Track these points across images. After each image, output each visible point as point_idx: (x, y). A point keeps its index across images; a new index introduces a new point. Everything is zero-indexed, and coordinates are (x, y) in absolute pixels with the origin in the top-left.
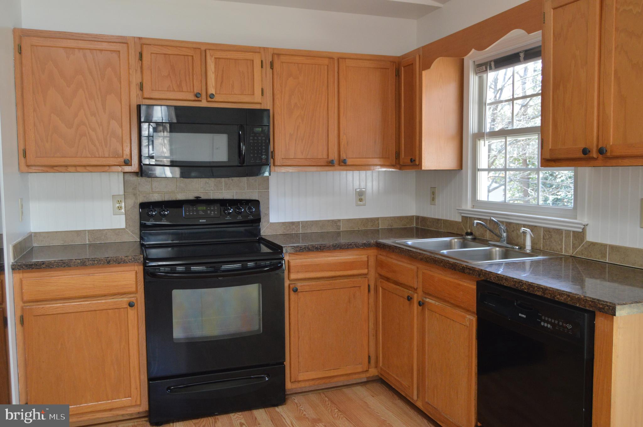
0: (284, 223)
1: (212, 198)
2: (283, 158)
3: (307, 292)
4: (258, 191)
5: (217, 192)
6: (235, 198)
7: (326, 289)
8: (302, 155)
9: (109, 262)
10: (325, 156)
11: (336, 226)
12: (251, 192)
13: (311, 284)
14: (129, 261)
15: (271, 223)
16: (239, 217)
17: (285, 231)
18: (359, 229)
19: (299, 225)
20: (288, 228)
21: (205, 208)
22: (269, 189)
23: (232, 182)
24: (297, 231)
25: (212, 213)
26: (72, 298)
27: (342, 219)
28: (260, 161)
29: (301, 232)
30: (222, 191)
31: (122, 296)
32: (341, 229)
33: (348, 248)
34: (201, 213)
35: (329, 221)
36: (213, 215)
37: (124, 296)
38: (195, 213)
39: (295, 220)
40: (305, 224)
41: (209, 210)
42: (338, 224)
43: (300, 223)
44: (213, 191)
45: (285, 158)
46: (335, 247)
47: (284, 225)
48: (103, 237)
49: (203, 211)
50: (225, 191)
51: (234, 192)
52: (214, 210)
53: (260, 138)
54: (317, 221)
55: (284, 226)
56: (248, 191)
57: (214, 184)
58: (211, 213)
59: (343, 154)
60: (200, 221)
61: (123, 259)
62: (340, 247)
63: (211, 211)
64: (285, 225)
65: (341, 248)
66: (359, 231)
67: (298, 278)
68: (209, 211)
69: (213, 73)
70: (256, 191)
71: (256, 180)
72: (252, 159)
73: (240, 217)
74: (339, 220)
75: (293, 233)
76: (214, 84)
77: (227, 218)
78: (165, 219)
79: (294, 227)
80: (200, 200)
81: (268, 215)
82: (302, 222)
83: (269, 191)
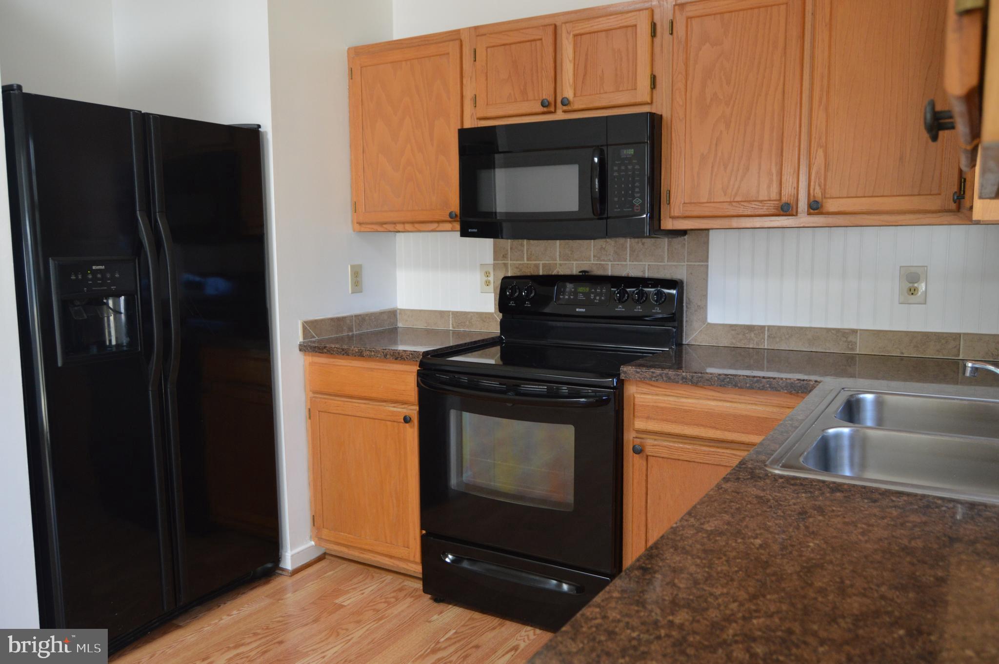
0: (733, 327)
1: (610, 273)
2: (686, 201)
3: (665, 460)
4: (687, 265)
5: (618, 264)
6: (646, 276)
7: (701, 461)
8: (725, 195)
9: (386, 355)
10: (774, 195)
11: (846, 341)
12: (674, 265)
13: (671, 446)
14: (407, 358)
15: (709, 323)
16: (637, 307)
17: (734, 341)
18: (903, 353)
19: (763, 333)
20: (741, 336)
21: (588, 289)
22: (707, 260)
23: (642, 246)
24: (757, 344)
25: (598, 298)
26: (355, 397)
27: (860, 330)
28: (631, 209)
29: (766, 347)
30: (626, 263)
31: (403, 406)
32: (858, 349)
33: (751, 388)
34: (581, 297)
35: (828, 330)
36: (597, 301)
37: (406, 406)
38: (572, 297)
39: (759, 320)
40: (775, 332)
41: (593, 293)
42: (851, 338)
43: (766, 329)
44: (611, 261)
45: (690, 203)
46: (723, 381)
47: (733, 330)
48: (468, 323)
49: (584, 294)
50: (631, 263)
51: (645, 265)
52: (600, 294)
53: (630, 167)
54: (801, 328)
55: (733, 332)
56: (669, 263)
57: (614, 251)
58: (595, 298)
59: (814, 189)
60: (577, 310)
61: (400, 355)
62: (734, 383)
63: (596, 294)
64: (735, 330)
65: (736, 386)
66: (902, 358)
67: (648, 429)
68: (592, 295)
69: (570, 61)
70: (684, 264)
71: (685, 244)
72: (617, 206)
73: (638, 309)
74: (854, 331)
75: (751, 347)
76: (571, 81)
77: (617, 308)
78: (529, 303)
79: (753, 335)
80: (587, 276)
81: (703, 308)
82: (769, 327)
83: (707, 266)
